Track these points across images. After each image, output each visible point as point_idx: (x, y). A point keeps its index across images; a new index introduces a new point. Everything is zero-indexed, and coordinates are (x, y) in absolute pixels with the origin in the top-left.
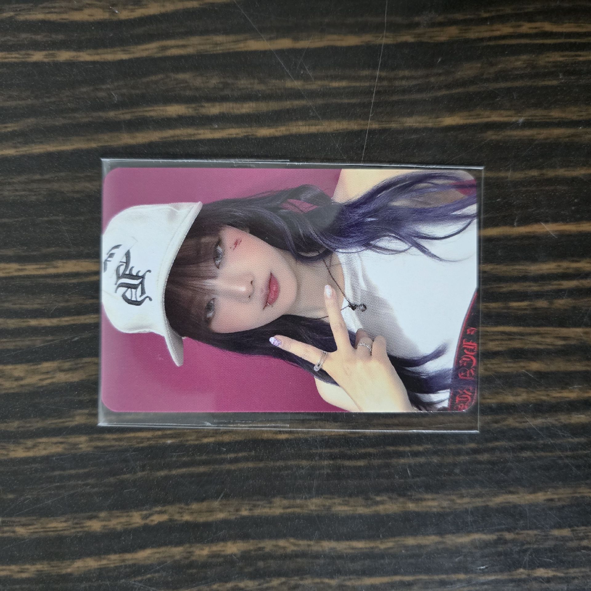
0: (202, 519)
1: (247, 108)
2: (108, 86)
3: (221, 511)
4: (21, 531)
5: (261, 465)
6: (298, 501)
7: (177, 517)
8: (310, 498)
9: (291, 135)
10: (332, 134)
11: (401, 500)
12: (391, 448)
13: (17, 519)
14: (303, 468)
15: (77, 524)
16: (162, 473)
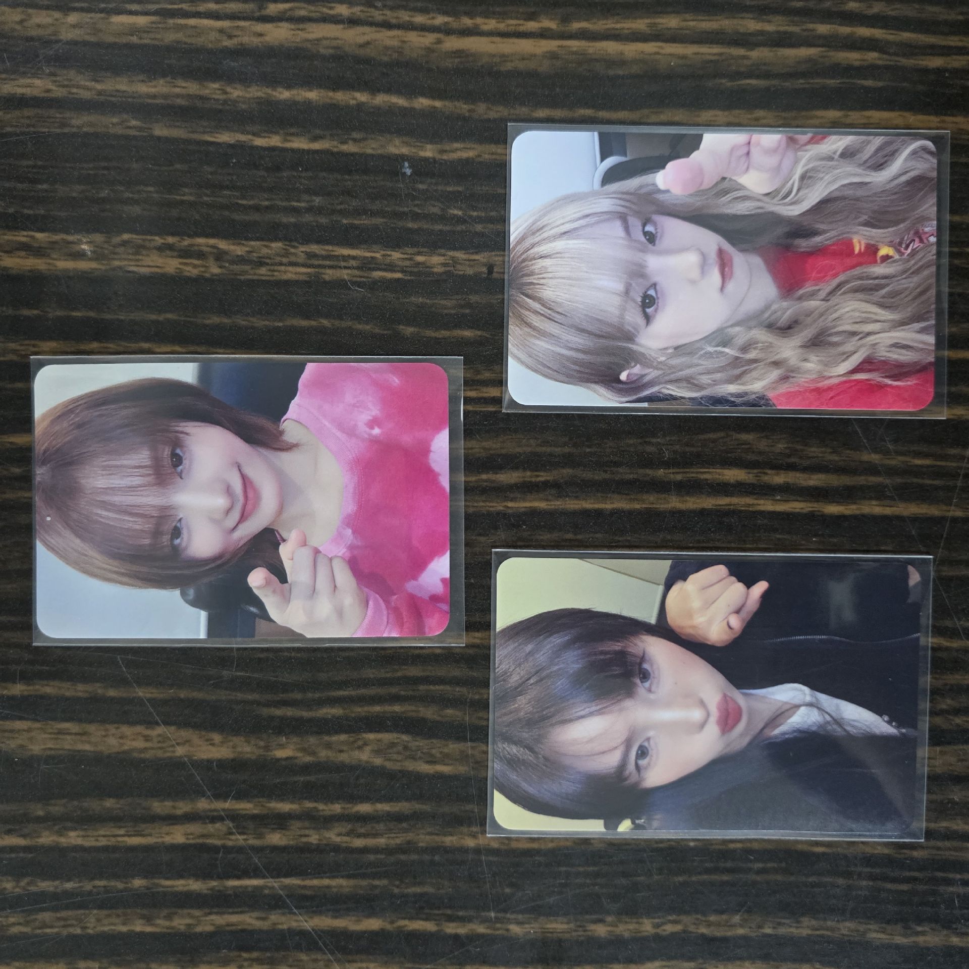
0: (719, 933)
1: (815, 480)
2: (659, 440)
3: (742, 926)
4: (515, 929)
5: (792, 878)
6: (829, 923)
7: (692, 928)
8: (843, 921)
9: (863, 516)
10: (909, 517)
11: (945, 932)
12: (940, 874)
13: (513, 916)
14: (838, 887)
15: (580, 926)
16: (681, 879)
